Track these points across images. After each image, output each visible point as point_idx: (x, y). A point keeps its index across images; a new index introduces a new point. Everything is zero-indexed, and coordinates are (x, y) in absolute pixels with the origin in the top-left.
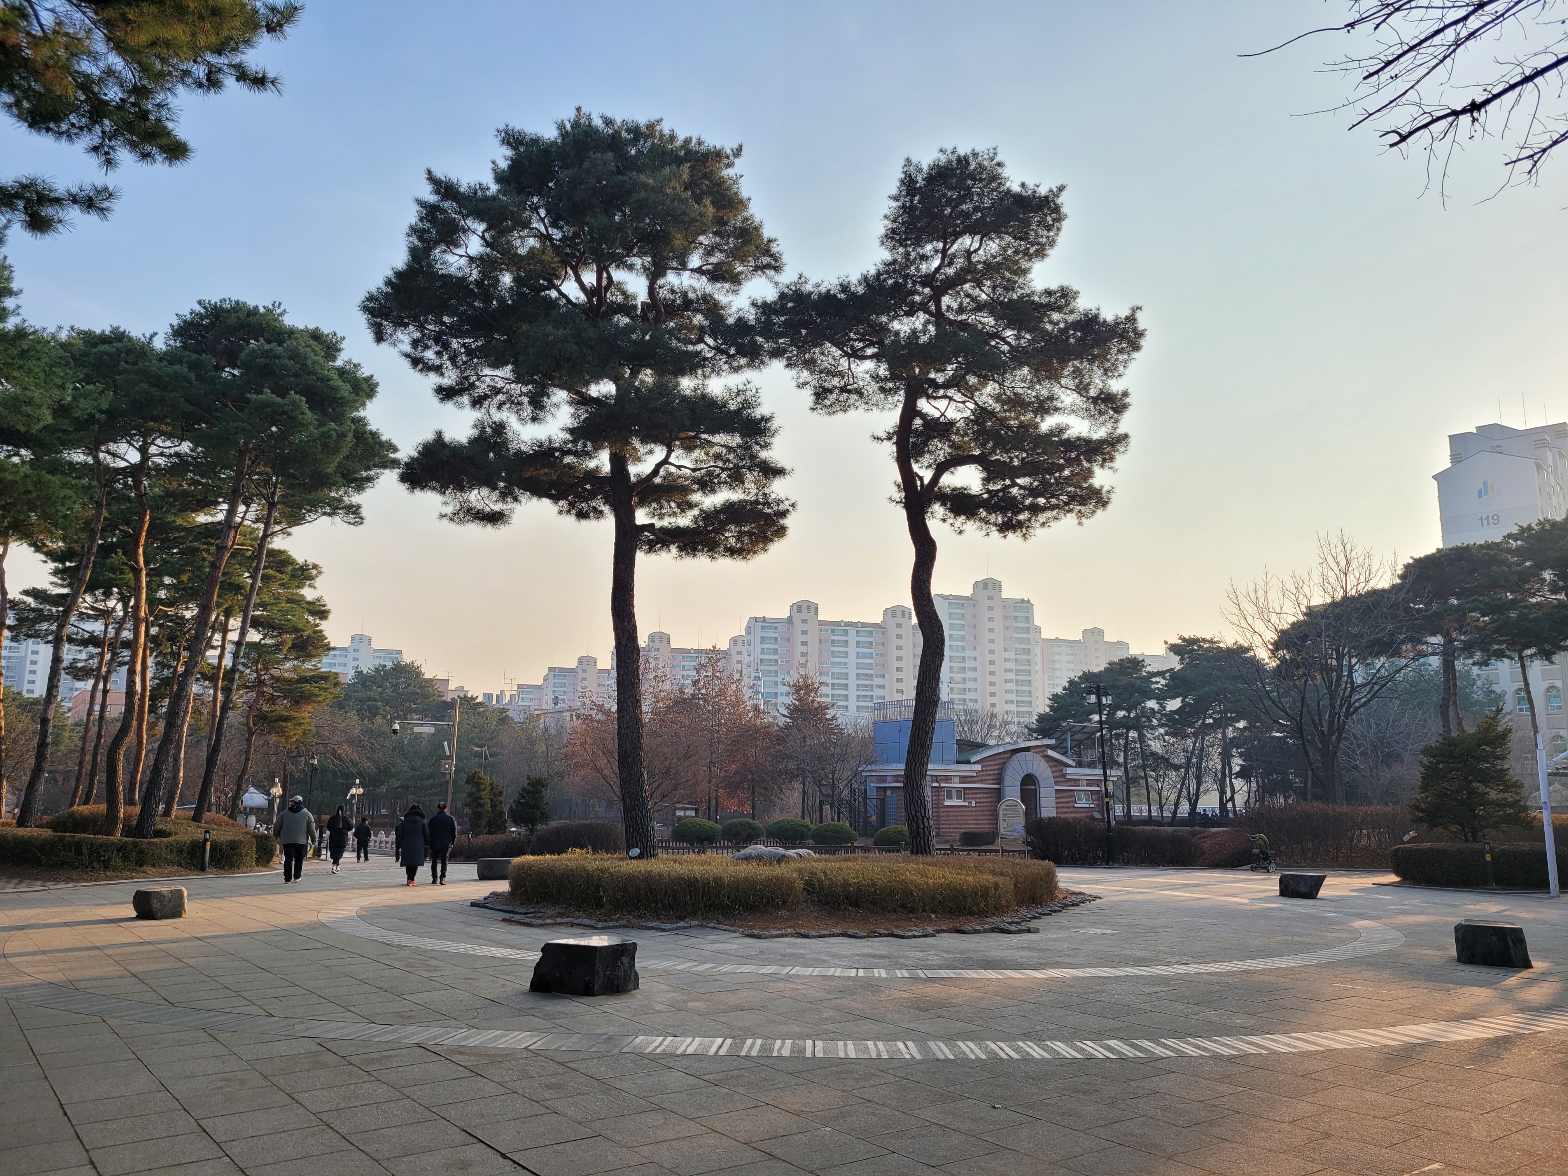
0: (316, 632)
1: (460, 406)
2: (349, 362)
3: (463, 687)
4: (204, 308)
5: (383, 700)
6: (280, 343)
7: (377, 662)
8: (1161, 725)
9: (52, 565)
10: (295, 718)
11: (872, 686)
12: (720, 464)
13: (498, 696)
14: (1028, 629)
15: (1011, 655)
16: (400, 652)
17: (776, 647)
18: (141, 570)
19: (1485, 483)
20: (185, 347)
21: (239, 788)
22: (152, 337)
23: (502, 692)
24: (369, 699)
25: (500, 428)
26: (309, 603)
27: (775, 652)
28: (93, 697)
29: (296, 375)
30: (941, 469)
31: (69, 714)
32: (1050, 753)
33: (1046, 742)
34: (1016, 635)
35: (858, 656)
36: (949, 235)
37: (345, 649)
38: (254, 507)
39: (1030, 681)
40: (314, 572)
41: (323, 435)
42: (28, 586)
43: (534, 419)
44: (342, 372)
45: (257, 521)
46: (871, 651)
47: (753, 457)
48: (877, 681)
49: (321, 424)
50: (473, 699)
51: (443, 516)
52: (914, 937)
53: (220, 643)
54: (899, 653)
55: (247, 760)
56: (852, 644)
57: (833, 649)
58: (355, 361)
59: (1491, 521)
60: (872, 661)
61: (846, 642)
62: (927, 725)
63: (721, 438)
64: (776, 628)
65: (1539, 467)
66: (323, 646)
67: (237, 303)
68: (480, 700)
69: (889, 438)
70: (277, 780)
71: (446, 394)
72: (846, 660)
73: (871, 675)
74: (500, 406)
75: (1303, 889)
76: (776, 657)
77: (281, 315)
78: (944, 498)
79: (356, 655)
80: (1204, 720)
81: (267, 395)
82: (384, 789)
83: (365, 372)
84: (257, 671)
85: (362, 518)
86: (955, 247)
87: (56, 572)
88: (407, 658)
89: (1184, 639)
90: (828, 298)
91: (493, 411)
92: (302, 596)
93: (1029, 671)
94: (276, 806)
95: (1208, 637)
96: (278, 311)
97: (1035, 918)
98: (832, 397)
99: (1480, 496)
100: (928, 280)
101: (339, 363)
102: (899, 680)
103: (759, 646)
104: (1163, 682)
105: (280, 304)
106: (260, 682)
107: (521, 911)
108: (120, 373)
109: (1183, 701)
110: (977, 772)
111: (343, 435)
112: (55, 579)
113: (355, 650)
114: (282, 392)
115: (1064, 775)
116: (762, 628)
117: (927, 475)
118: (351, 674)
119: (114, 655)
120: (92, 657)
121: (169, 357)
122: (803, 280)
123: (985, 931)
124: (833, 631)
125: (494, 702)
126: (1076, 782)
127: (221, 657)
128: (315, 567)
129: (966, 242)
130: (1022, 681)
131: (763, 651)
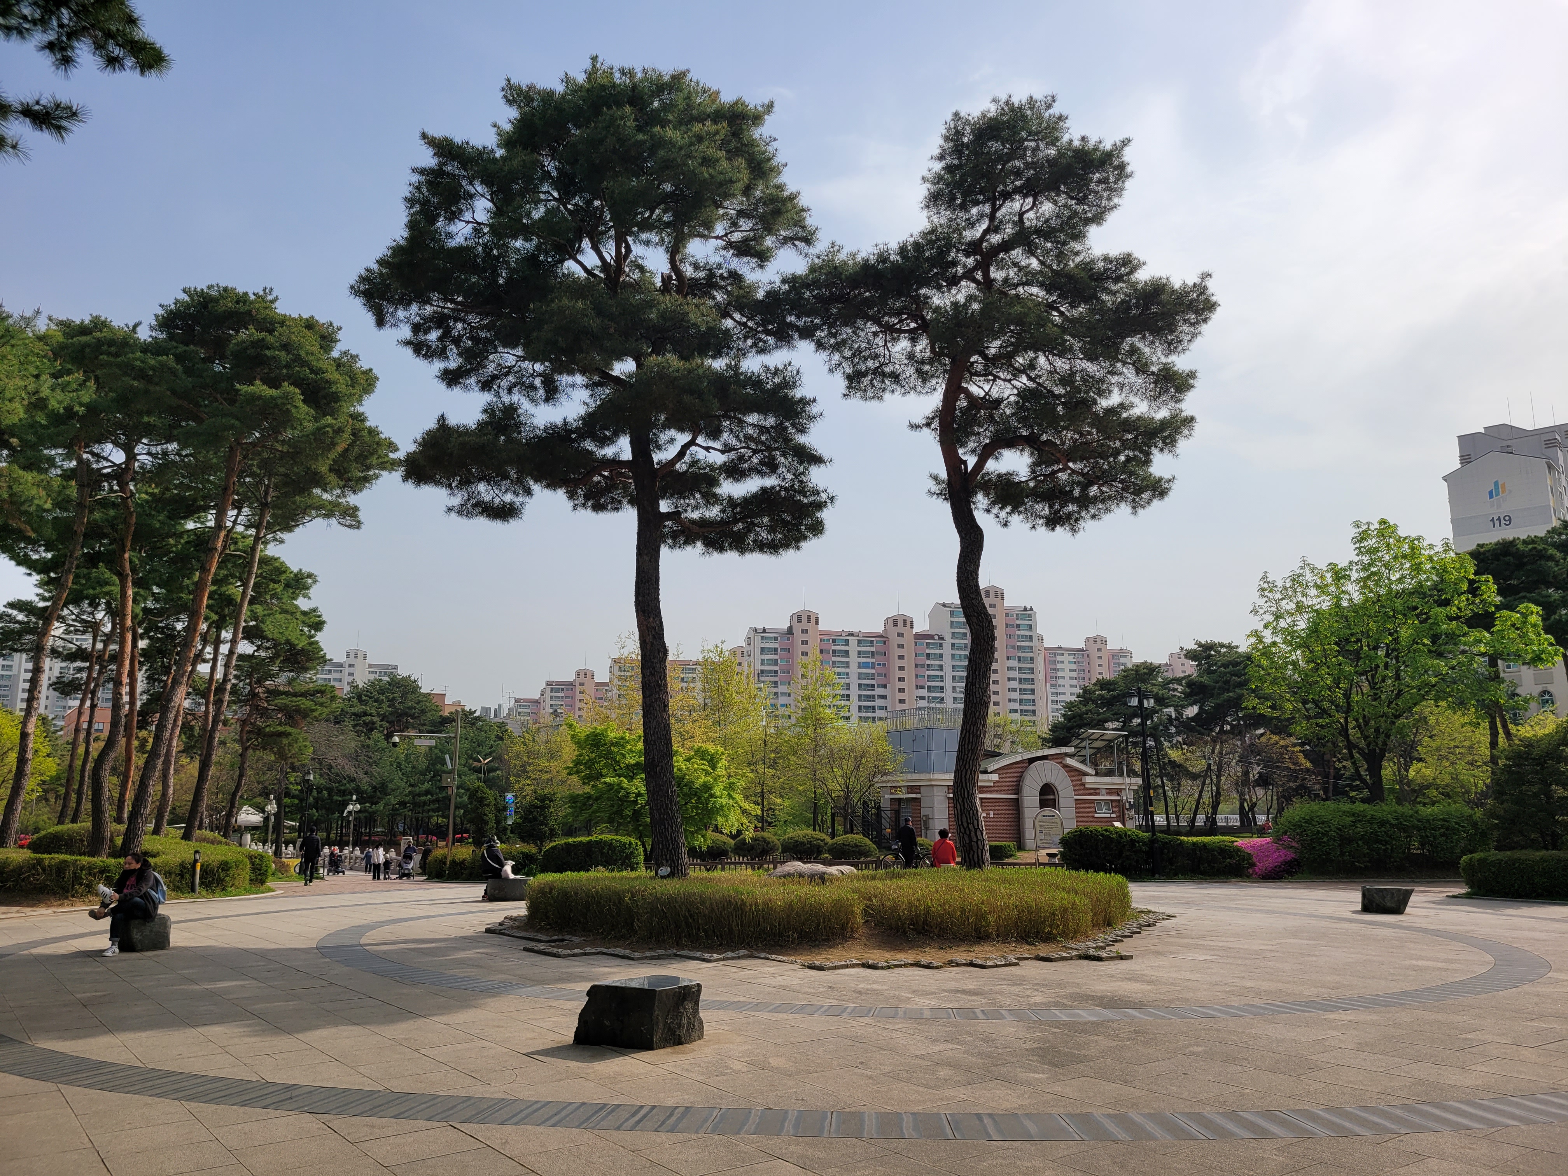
0: (311, 644)
1: (467, 388)
2: (346, 353)
3: (459, 702)
4: (190, 296)
5: (378, 715)
6: (271, 332)
7: (372, 677)
8: (1178, 733)
9: (36, 578)
10: (290, 734)
11: (874, 696)
12: (753, 446)
13: (496, 710)
14: (1031, 637)
15: (1014, 663)
16: (396, 667)
17: (776, 657)
18: (127, 575)
19: (1496, 484)
20: (171, 337)
21: (232, 806)
22: (136, 326)
23: (500, 705)
24: (365, 714)
25: (511, 410)
26: (305, 613)
27: (776, 662)
28: (80, 713)
29: (287, 366)
30: (986, 453)
31: (61, 733)
32: (1069, 761)
33: (1064, 750)
34: (1019, 644)
35: (860, 665)
36: (997, 198)
37: (341, 665)
38: (246, 511)
39: (1033, 690)
40: (309, 581)
41: (319, 429)
42: (11, 599)
43: (547, 400)
44: (338, 364)
45: (247, 527)
46: (873, 660)
47: (787, 440)
48: (879, 691)
49: (316, 419)
50: (472, 713)
51: (450, 510)
52: (997, 966)
53: (211, 656)
54: (901, 663)
55: (241, 776)
56: (853, 655)
57: (834, 659)
58: (353, 352)
59: (1503, 522)
60: (873, 671)
61: (847, 652)
62: (978, 729)
63: (753, 418)
64: (776, 639)
65: (1550, 467)
66: (319, 658)
67: (226, 289)
68: (477, 714)
69: (928, 425)
70: (272, 796)
71: (451, 378)
72: (847, 670)
73: (873, 686)
74: (510, 391)
75: (1389, 904)
76: (776, 668)
77: (272, 302)
78: (986, 486)
79: (351, 670)
80: (1222, 727)
81: (260, 388)
82: (381, 806)
83: (364, 364)
84: (250, 684)
85: (359, 522)
86: (1003, 210)
87: (41, 585)
88: (402, 672)
89: (1200, 645)
90: (866, 266)
91: (503, 394)
92: (297, 607)
93: (1033, 680)
94: (271, 824)
95: (1226, 642)
96: (270, 298)
97: (1117, 941)
98: (866, 380)
99: (1491, 496)
100: (974, 247)
101: (335, 354)
102: (902, 690)
103: (759, 656)
104: (1180, 688)
105: (271, 289)
106: (253, 695)
107: (544, 938)
108: (102, 366)
109: (1200, 708)
110: (995, 782)
111: (339, 431)
112: (41, 591)
113: (350, 666)
114: (274, 384)
115: (1084, 784)
116: (762, 638)
117: (971, 461)
118: (347, 688)
119: (102, 668)
120: (80, 670)
121: (153, 348)
122: (836, 248)
123: (1071, 959)
124: (834, 641)
125: (492, 716)
126: (1096, 791)
127: (213, 669)
128: (310, 576)
129: (1016, 205)
130: (1025, 690)
131: (763, 662)
